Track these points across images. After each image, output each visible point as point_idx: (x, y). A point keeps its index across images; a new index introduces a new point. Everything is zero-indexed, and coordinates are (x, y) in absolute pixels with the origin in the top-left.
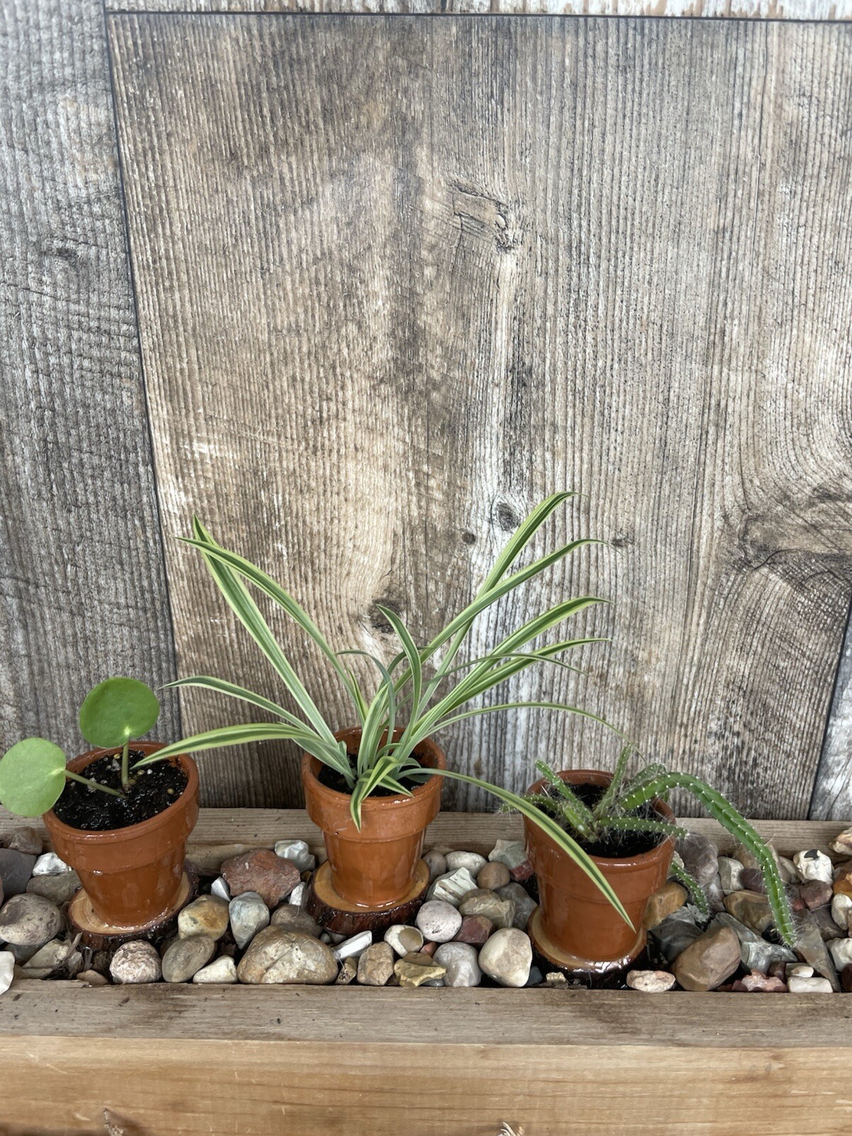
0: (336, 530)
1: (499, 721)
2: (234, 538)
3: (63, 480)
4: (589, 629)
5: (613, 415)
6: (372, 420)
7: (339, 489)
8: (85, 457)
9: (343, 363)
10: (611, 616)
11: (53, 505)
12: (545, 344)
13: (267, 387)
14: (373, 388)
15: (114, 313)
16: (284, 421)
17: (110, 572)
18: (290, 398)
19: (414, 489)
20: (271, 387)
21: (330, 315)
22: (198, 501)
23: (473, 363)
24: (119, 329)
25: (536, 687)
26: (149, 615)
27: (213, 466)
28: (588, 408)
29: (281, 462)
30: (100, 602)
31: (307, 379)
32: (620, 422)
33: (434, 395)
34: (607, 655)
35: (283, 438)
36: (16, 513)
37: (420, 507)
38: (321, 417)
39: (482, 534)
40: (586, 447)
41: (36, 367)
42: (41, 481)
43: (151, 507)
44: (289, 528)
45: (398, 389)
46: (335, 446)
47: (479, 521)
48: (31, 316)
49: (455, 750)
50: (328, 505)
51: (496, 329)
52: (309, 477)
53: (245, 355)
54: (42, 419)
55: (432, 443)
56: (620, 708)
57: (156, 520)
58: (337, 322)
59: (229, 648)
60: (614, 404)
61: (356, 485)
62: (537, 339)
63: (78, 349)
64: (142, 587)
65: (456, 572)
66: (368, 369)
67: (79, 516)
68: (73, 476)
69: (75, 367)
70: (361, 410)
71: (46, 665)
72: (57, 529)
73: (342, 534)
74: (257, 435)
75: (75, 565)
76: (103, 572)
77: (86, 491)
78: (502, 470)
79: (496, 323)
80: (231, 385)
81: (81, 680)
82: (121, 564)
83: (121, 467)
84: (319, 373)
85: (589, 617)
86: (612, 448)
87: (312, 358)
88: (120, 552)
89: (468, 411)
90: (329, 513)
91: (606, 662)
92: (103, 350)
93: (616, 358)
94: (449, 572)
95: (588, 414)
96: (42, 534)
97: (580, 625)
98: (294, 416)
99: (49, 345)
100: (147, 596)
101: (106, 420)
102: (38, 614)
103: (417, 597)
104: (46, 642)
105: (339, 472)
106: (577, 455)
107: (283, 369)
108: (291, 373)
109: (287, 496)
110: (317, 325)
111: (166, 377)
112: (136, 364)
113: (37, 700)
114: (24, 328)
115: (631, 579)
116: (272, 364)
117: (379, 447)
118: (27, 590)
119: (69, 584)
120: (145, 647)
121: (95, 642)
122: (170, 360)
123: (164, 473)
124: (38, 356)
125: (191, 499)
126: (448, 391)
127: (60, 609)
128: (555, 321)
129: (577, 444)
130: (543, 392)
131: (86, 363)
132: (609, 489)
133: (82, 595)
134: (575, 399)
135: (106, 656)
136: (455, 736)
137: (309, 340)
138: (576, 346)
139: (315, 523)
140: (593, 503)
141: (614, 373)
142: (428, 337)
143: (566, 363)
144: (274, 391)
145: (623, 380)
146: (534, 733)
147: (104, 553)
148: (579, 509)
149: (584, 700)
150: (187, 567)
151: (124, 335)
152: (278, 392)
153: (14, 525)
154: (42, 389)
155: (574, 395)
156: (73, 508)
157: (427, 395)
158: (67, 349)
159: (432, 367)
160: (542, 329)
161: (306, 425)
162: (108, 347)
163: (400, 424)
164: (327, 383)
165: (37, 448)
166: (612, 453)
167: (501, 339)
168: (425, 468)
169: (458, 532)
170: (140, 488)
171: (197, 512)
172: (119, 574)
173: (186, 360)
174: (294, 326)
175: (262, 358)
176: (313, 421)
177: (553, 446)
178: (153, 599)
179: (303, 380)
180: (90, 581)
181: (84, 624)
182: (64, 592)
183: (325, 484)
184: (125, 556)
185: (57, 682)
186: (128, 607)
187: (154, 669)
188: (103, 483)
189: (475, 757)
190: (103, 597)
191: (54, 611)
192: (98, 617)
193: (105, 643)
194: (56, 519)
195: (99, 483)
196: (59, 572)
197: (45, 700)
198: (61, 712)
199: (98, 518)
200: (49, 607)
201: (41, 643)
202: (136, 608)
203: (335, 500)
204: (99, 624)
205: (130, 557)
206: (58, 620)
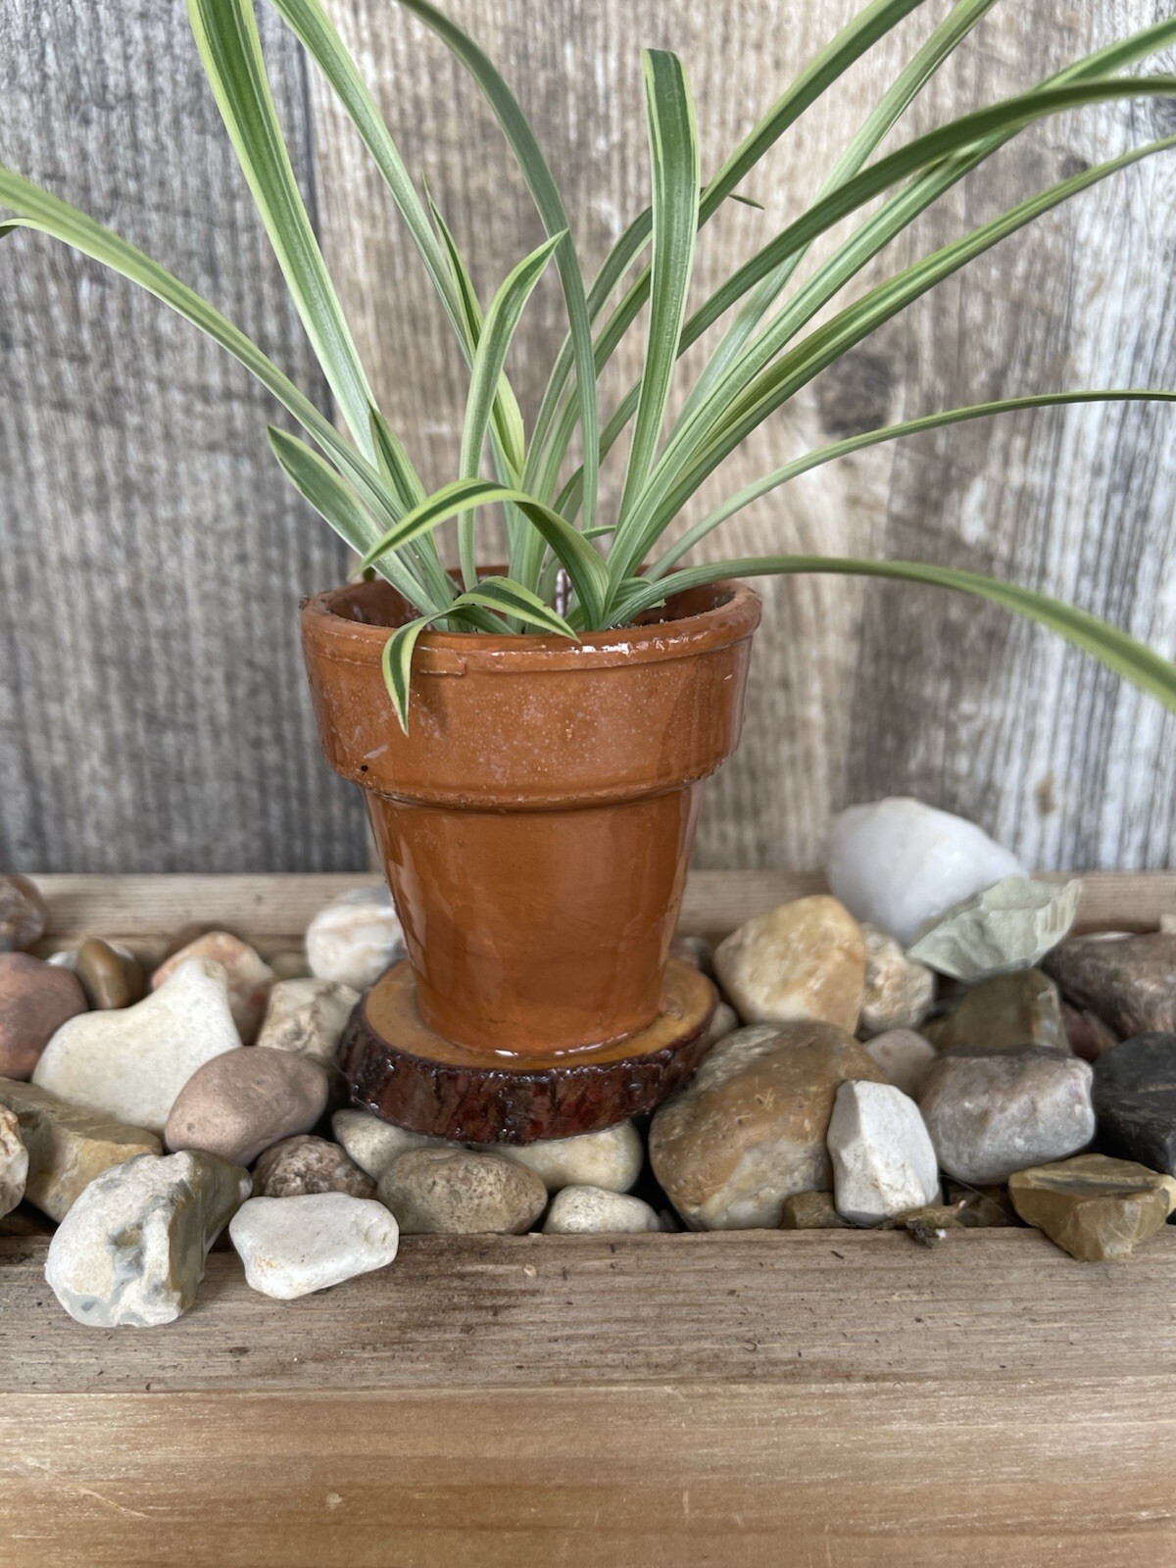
2: (492, 188)
3: (72, 32)
7: (762, 34)
11: (47, 105)
22: (406, 81)
30: (162, 384)
37: (961, 83)
42: (18, 35)
43: (288, 102)
44: (630, 152)
47: (1103, 124)
49: (993, 754)
50: (733, 80)
57: (299, 137)
61: (806, 20)
65: (1038, 267)
67: (109, 137)
68: (96, 19)
71: (33, 563)
72: (54, 175)
77: (127, 58)
81: (117, 598)
82: (212, 269)
88: (209, 241)
90: (731, 106)
94: (1020, 268)
102: (11, 427)
103: (939, 343)
104: (31, 502)
109: (630, 59)
119: (86, 335)
120: (270, 507)
121: (149, 498)
125: (389, 75)
127: (63, 406)
133: (118, 365)
135: (177, 532)
136: (996, 717)
147: (169, 240)
150: (375, 276)
156: (94, 112)
169: (1049, 155)
171: (402, 112)
180: (136, 326)
181: (122, 446)
182: (72, 358)
183: (726, 20)
184: (221, 247)
185: (62, 608)
186: (228, 395)
187: (293, 566)
188: (170, 34)
189: (1039, 767)
190: (168, 370)
191: (49, 414)
192: (156, 429)
193: (175, 499)
194: (52, 145)
195: (159, 35)
196: (61, 299)
197: (33, 656)
198: (71, 682)
199: (157, 139)
200: (39, 403)
201: (19, 503)
202: (248, 398)
203: (751, 64)
204: (160, 446)
205: (235, 249)
206: (61, 437)
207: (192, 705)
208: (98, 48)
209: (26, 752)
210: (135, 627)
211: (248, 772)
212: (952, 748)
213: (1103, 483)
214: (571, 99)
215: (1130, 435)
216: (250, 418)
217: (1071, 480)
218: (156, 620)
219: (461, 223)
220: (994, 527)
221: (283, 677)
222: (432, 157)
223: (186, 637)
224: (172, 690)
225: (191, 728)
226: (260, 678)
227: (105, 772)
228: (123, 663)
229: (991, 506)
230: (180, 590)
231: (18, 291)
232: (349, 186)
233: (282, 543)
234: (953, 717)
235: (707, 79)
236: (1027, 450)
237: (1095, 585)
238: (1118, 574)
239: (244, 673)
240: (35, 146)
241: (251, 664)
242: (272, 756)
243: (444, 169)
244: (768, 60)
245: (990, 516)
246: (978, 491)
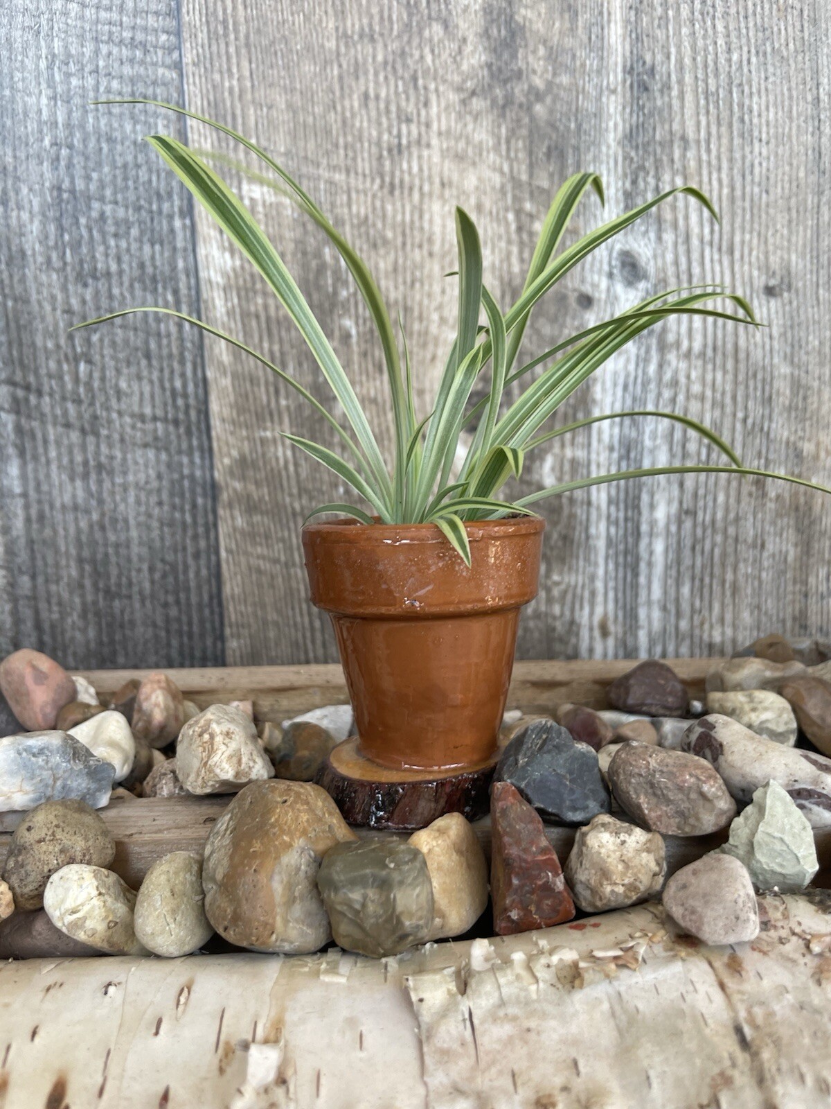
0: (418, 297)
1: (629, 558)
3: (80, 242)
4: (740, 415)
5: (755, 120)
6: (461, 145)
7: (421, 241)
8: (108, 209)
9: (426, 72)
10: (767, 394)
11: (66, 277)
12: (668, 37)
13: (335, 107)
14: (464, 102)
15: (151, 20)
16: (355, 152)
17: (133, 369)
18: (361, 122)
19: (514, 236)
20: (339, 108)
21: (410, 15)
23: (583, 65)
24: (157, 40)
25: (675, 505)
26: (182, 430)
27: (266, 215)
28: (725, 115)
29: (349, 205)
30: (120, 413)
31: (383, 94)
32: (764, 129)
33: (539, 108)
34: (764, 452)
35: (352, 175)
36: (18, 289)
38: (400, 144)
39: (600, 295)
40: (725, 165)
41: (55, 92)
42: (52, 243)
43: (188, 276)
45: (494, 101)
46: (417, 182)
47: (596, 277)
48: (52, 28)
49: (573, 604)
50: (409, 263)
51: (609, 21)
52: (384, 225)
53: (308, 68)
54: (58, 159)
55: (536, 171)
56: (782, 529)
57: (193, 292)
58: (418, 23)
59: (284, 473)
60: (755, 107)
62: (658, 32)
63: (106, 67)
64: (173, 391)
66: (457, 79)
67: (97, 293)
68: (91, 237)
69: (102, 89)
70: (448, 132)
71: (47, 508)
72: (69, 311)
73: (426, 302)
74: (321, 171)
75: (89, 362)
76: (125, 371)
77: (107, 255)
78: (622, 206)
79: (609, 14)
80: (290, 106)
81: (91, 526)
83: (152, 220)
84: (396, 86)
85: (739, 399)
86: (756, 162)
87: (389, 68)
88: (147, 343)
89: (579, 127)
90: (409, 274)
91: (763, 461)
92: (136, 66)
93: (753, 51)
95: (725, 123)
96: (49, 319)
97: (729, 410)
98: (366, 145)
99: (71, 64)
100: (180, 402)
101: (136, 157)
102: (39, 436)
104: (48, 476)
105: (421, 217)
106: (715, 176)
107: (353, 84)
108: (363, 88)
110: (395, 27)
111: (212, 98)
112: (176, 82)
113: (33, 558)
114: (43, 43)
115: (789, 340)
116: (341, 78)
117: (471, 181)
118: (27, 400)
119: (82, 390)
120: (176, 476)
121: (111, 473)
122: (217, 77)
123: (205, 228)
124: (57, 78)
125: (238, 263)
126: (554, 101)
127: (68, 425)
128: (678, 9)
129: (714, 162)
130: (669, 96)
131: (115, 84)
132: (756, 219)
133: (98, 405)
134: (708, 103)
135: (125, 490)
136: (573, 583)
137: (385, 46)
138: (705, 37)
139: (392, 289)
140: (737, 239)
141: (753, 68)
142: (528, 35)
143: (694, 59)
144: (343, 113)
145: (763, 76)
146: (674, 572)
147: (126, 342)
148: (720, 249)
149: (737, 519)
150: (231, 358)
151: (163, 48)
152: (348, 114)
153: (14, 309)
154: (60, 120)
155: (707, 99)
156: (90, 281)
157: (529, 109)
158: (93, 67)
159: (534, 72)
160: (664, 18)
161: (380, 157)
162: (142, 62)
163: (497, 148)
164: (408, 99)
165: (49, 199)
166: (757, 170)
167: (616, 34)
168: (528, 206)
169: (570, 293)
170: (174, 249)
171: (245, 281)
172: (145, 373)
173: (236, 76)
174: (367, 30)
175: (328, 70)
176: (390, 150)
177: (684, 168)
178: (187, 407)
179: (377, 97)
180: (108, 384)
181: (98, 446)
182: (74, 401)
183: (404, 234)
184: (153, 345)
185: (61, 532)
186: (155, 419)
187: (187, 507)
188: (129, 244)
189: (599, 610)
190: (123, 406)
191: (60, 429)
192: (116, 436)
193: (125, 473)
194: (68, 297)
195: (123, 244)
196: (69, 372)
197: (44, 558)
198: (64, 573)
199: (122, 294)
200: (55, 424)
201: (42, 477)
202: (165, 420)
203: (417, 255)
204: (118, 445)
205: (160, 346)
206: (66, 442)
207: (130, 584)
208: (92, 250)
209: (37, 612)
210: (101, 542)
211: (160, 622)
212: (550, 601)
213: (615, 455)
214: (329, 273)
215: (626, 430)
216: (166, 430)
217: (598, 454)
218: (112, 537)
219: (275, 331)
220: (560, 479)
221: (181, 567)
222: (260, 301)
223: (128, 547)
224: (119, 576)
225: (130, 597)
226: (167, 568)
227: (80, 623)
228: (93, 561)
229: (557, 468)
230: (126, 521)
231: (47, 367)
232: (218, 315)
233: (182, 495)
234: (549, 583)
235: (396, 262)
236: (573, 439)
237: (618, 510)
238: (630, 503)
239: (159, 565)
240: (60, 297)
241: (163, 560)
242: (173, 612)
243: (266, 307)
244: (425, 252)
245: (558, 474)
246: (549, 462)
